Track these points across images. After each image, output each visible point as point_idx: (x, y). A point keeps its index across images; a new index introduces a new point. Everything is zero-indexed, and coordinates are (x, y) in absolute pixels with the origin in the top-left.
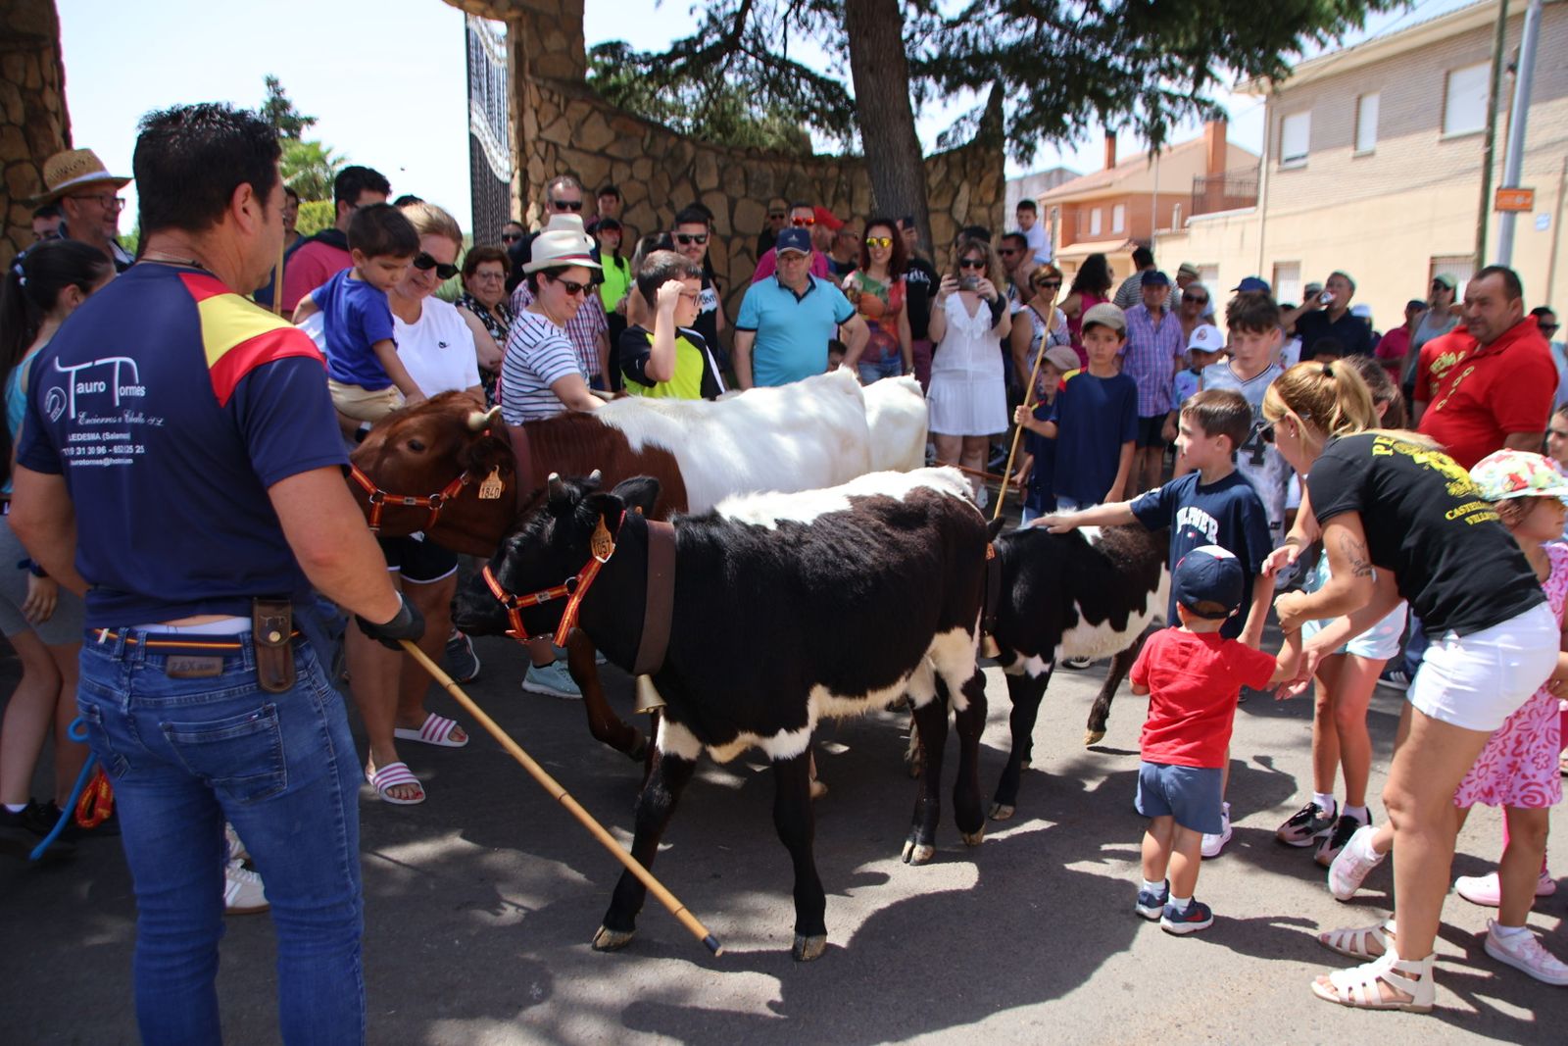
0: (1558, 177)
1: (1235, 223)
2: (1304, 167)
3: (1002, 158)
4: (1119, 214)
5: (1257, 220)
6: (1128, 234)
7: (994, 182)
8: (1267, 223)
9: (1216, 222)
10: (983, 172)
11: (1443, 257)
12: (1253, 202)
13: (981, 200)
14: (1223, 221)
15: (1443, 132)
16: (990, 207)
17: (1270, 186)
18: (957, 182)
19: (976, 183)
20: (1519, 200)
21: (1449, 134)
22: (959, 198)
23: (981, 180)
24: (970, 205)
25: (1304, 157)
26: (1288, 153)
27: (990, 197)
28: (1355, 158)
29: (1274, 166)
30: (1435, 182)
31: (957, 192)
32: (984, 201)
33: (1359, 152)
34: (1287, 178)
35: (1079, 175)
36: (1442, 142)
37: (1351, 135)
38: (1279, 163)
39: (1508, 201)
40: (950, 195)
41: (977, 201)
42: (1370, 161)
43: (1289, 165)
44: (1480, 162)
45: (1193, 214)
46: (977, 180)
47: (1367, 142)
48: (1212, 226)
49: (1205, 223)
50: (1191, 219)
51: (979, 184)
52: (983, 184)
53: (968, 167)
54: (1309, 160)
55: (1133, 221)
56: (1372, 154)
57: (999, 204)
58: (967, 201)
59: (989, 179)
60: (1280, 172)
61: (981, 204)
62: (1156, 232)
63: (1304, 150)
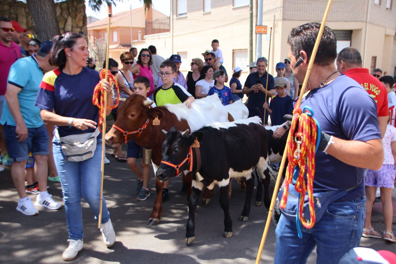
0: (273, 22)
1: (162, 38)
2: (186, 17)
3: (84, 7)
4: (115, 34)
5: (170, 37)
6: (119, 42)
7: (82, 17)
8: (174, 38)
9: (155, 37)
10: (77, 13)
11: (237, 50)
12: (168, 30)
13: (77, 25)
14: (158, 37)
15: (233, 6)
16: (81, 28)
17: (174, 25)
18: (66, 17)
19: (74, 17)
20: (263, 30)
21: (235, 7)
22: (67, 24)
23: (76, 16)
24: (72, 27)
25: (185, 14)
26: (179, 12)
27: (81, 24)
28: (204, 14)
29: (175, 17)
30: (233, 23)
31: (66, 21)
32: (79, 26)
33: (205, 13)
34: (180, 22)
35: (98, 20)
36: (233, 9)
37: (202, 7)
38: (177, 16)
39: (259, 30)
40: (63, 22)
41: (75, 25)
42: (209, 15)
43: (181, 17)
44: (249, 16)
45: (146, 34)
46: (75, 16)
47: (208, 9)
48: (153, 39)
49: (151, 38)
50: (145, 36)
51: (75, 18)
52: (77, 19)
53: (70, 11)
54: (187, 15)
55: (121, 37)
56: (210, 13)
57: (85, 27)
58: (71, 26)
59: (80, 16)
60: (177, 19)
61: (77, 27)
62: (132, 41)
63: (186, 11)
